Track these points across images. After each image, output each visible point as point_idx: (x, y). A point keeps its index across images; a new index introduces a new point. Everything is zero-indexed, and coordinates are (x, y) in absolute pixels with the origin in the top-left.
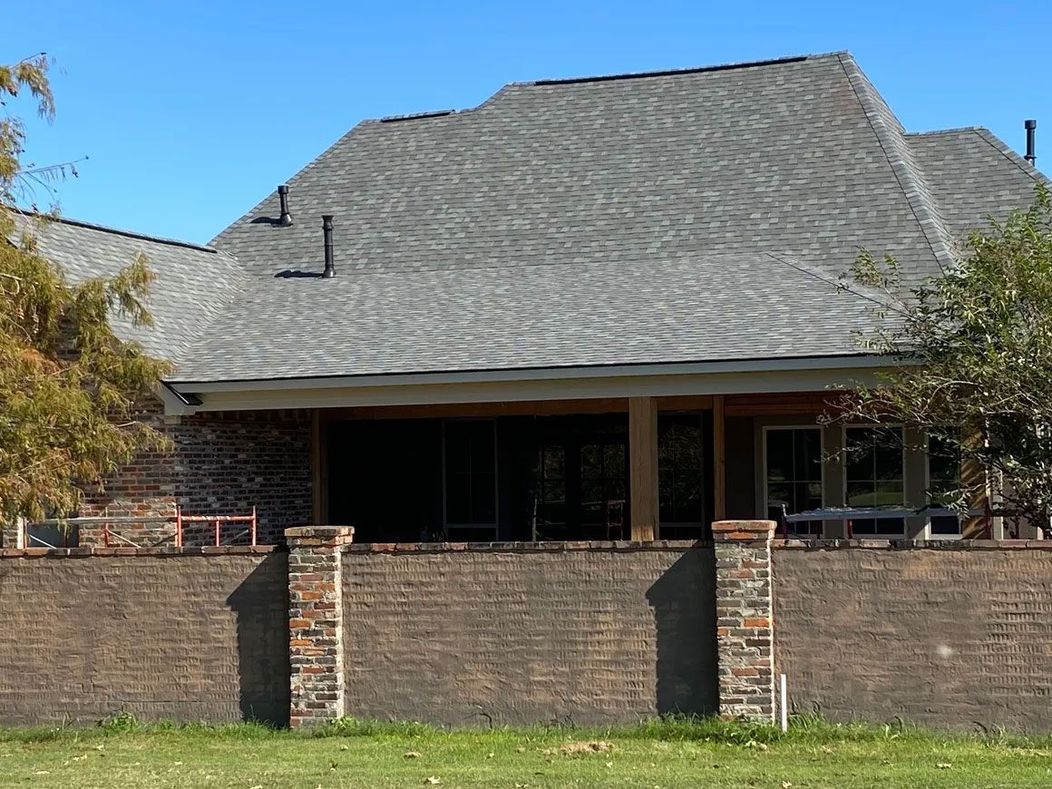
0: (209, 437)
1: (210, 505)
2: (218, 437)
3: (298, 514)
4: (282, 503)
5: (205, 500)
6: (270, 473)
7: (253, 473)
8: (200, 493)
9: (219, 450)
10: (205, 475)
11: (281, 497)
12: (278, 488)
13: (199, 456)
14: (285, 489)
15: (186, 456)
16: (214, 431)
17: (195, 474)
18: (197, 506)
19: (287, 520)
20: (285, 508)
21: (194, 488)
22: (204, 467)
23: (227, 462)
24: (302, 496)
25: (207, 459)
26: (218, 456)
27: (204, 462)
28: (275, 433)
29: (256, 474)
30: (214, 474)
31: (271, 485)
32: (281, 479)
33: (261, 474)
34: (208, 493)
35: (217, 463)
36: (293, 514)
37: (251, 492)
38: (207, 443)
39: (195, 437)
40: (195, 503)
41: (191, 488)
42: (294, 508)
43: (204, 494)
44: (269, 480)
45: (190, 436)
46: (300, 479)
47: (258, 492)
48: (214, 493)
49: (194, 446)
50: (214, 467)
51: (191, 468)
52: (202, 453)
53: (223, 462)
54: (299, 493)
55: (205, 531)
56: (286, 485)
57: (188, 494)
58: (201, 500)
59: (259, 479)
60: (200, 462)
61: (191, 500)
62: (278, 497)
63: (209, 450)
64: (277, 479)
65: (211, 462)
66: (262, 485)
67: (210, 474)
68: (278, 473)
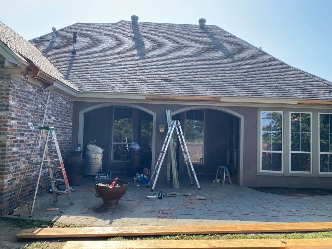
0: (32, 90)
1: (29, 127)
2: (36, 92)
3: (67, 136)
4: (61, 130)
5: (27, 124)
6: (58, 116)
7: (51, 114)
8: (24, 120)
9: (36, 99)
10: (28, 110)
11: (61, 128)
12: (60, 124)
13: (25, 99)
14: (62, 124)
15: (17, 96)
16: (34, 88)
17: (22, 109)
18: (21, 127)
19: (63, 138)
20: (62, 133)
21: (21, 116)
22: (27, 106)
23: (40, 106)
24: (68, 128)
25: (30, 102)
26: (35, 102)
27: (27, 103)
28: (61, 99)
29: (52, 115)
30: (32, 111)
31: (57, 122)
32: (62, 120)
33: (55, 116)
34: (28, 121)
35: (35, 105)
36: (65, 136)
37: (49, 123)
38: (30, 93)
39: (23, 87)
40: (21, 125)
41: (18, 116)
42: (65, 133)
43: (26, 120)
44: (57, 119)
45: (21, 86)
46: (68, 121)
47: (53, 124)
48: (32, 121)
49: (22, 93)
50: (32, 107)
51: (20, 105)
52: (27, 98)
53: (38, 106)
54: (67, 127)
55: (25, 142)
56: (63, 123)
57: (16, 119)
58: (24, 124)
59: (53, 118)
60: (25, 102)
61: (19, 123)
62: (60, 128)
63: (31, 97)
64: (60, 120)
65: (32, 104)
66: (54, 121)
67: (31, 111)
68: (60, 117)
